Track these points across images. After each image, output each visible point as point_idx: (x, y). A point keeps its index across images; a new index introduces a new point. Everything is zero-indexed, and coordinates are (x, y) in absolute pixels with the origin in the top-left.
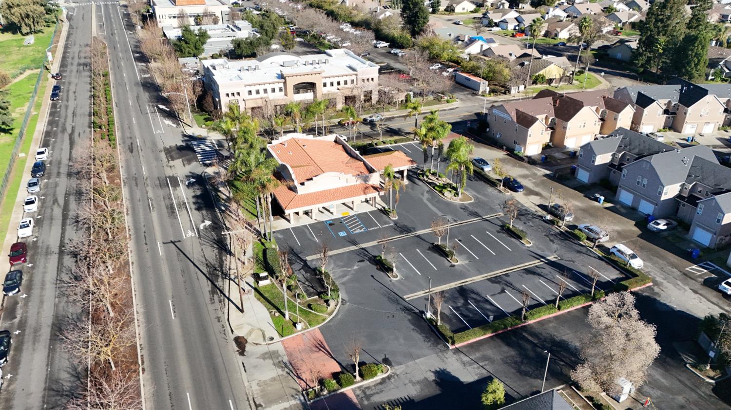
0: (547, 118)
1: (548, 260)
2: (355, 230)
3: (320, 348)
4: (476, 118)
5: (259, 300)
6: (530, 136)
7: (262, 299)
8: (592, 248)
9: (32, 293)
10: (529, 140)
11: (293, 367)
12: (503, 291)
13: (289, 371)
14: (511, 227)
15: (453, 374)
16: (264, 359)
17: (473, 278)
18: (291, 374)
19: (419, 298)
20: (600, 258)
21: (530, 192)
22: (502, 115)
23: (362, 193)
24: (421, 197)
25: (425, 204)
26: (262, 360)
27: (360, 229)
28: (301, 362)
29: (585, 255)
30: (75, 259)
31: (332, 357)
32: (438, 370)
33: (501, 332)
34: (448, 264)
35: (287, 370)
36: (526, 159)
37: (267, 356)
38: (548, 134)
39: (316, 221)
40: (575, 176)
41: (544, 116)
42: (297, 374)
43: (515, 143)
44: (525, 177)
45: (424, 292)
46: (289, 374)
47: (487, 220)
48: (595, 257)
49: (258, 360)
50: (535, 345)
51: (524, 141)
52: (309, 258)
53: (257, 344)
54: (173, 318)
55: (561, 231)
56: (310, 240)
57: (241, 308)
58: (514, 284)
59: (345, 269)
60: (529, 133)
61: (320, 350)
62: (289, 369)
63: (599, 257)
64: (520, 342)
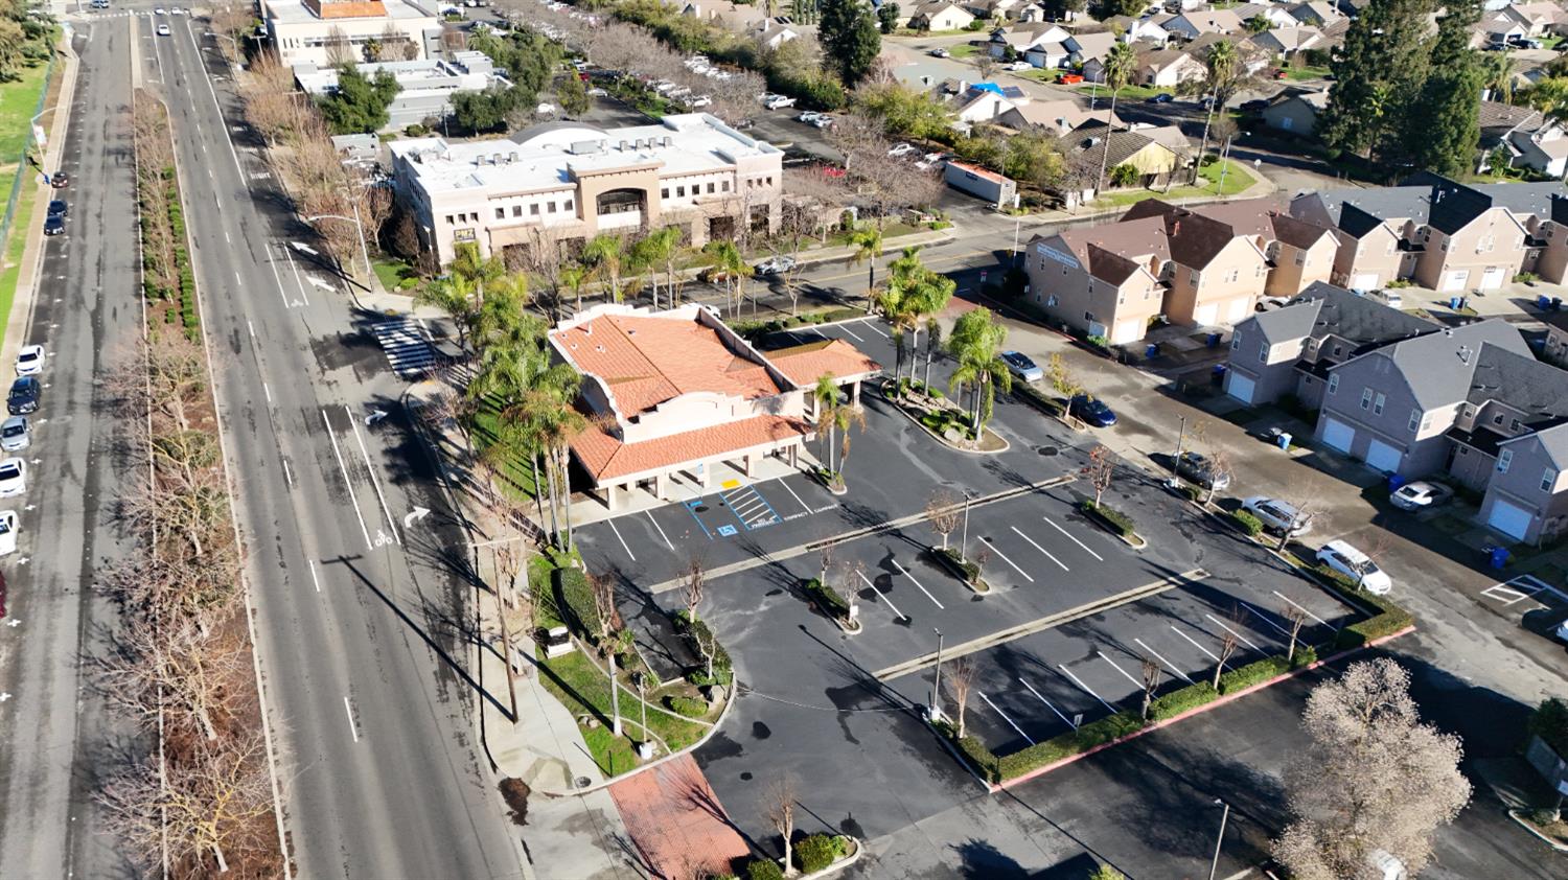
0: (1154, 262)
1: (1182, 579)
2: (755, 522)
3: (698, 800)
4: (995, 262)
5: (550, 690)
6: (1122, 302)
7: (558, 688)
8: (1277, 550)
9: (22, 690)
10: (1119, 310)
11: (638, 847)
12: (1094, 654)
13: (630, 859)
14: (1097, 506)
15: (1004, 851)
16: (572, 830)
17: (1026, 626)
18: (636, 864)
19: (909, 674)
20: (1295, 573)
21: (1130, 427)
22: (1058, 258)
23: (767, 437)
24: (894, 441)
25: (905, 457)
26: (565, 835)
27: (766, 517)
28: (657, 835)
29: (1264, 567)
30: (118, 605)
31: (727, 822)
32: (968, 843)
33: (1098, 749)
34: (968, 595)
35: (625, 855)
36: (1115, 353)
37: (577, 824)
38: (1158, 295)
39: (666, 503)
40: (1224, 388)
41: (1149, 257)
42: (650, 864)
43: (1088, 316)
44: (1115, 392)
45: (919, 661)
46: (631, 864)
47: (1043, 492)
48: (1284, 571)
49: (558, 832)
50: (1177, 777)
51: (1108, 315)
52: (656, 589)
53: (553, 796)
54: (356, 740)
55: (1205, 514)
56: (657, 546)
57: (511, 711)
58: (1116, 638)
59: (739, 612)
60: (1120, 296)
61: (699, 805)
62: (630, 852)
63: (1293, 569)
64: (1145, 772)
